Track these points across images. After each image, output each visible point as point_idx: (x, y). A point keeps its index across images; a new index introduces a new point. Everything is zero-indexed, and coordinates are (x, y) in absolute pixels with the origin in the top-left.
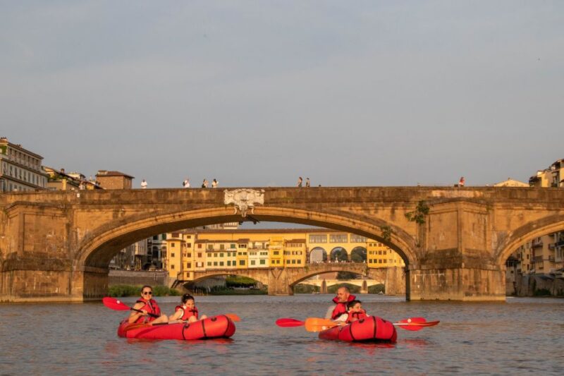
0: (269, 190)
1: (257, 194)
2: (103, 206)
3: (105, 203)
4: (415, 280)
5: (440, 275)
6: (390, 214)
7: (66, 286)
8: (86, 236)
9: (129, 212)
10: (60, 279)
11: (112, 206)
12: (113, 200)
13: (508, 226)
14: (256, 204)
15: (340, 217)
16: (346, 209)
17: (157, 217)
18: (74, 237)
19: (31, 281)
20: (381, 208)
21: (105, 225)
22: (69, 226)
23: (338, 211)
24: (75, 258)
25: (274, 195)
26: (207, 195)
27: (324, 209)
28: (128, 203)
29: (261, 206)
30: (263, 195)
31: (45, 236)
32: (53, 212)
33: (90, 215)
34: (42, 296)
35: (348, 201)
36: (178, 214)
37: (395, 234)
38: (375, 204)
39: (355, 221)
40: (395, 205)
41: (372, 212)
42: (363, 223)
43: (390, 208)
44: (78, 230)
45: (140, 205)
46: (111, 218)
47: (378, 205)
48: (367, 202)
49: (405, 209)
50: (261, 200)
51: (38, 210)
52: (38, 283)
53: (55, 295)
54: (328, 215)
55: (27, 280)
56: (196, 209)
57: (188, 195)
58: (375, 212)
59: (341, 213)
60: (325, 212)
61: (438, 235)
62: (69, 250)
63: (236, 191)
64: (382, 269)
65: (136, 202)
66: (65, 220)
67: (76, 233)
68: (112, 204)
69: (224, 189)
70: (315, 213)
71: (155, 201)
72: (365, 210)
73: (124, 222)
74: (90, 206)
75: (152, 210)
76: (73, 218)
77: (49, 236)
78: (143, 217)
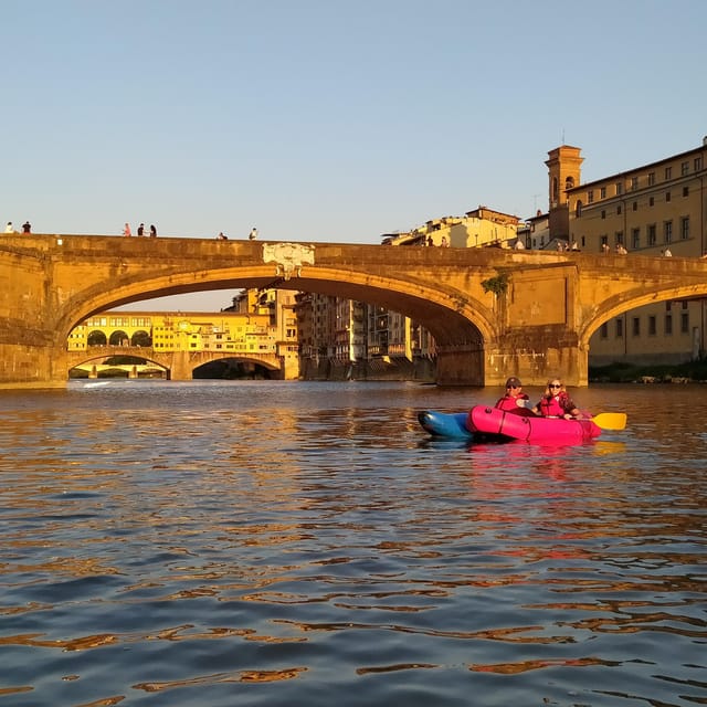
0: (320, 246)
1: (304, 250)
2: (95, 258)
3: (99, 254)
4: (492, 362)
5: (535, 355)
6: (463, 282)
7: (47, 368)
8: (71, 299)
9: (133, 268)
10: (41, 356)
11: (109, 259)
12: (111, 251)
13: (593, 298)
14: (305, 264)
15: (408, 284)
16: (413, 274)
17: (173, 276)
18: (54, 300)
19: (10, 359)
20: (454, 273)
21: (98, 284)
22: (47, 284)
23: (404, 275)
24: (56, 329)
25: (327, 253)
26: (239, 250)
27: (388, 273)
28: (130, 255)
29: (311, 266)
30: (312, 252)
31: (21, 296)
32: (31, 263)
33: (77, 270)
34: (22, 381)
35: (416, 264)
36: (201, 273)
37: (471, 305)
38: (448, 268)
39: (424, 289)
40: (470, 271)
41: (443, 279)
42: (434, 291)
43: (465, 274)
44: (60, 291)
45: (148, 259)
46: (107, 275)
47: (451, 271)
48: (438, 265)
49: (481, 276)
50: (310, 258)
51: (15, 260)
52: (17, 363)
53: (36, 379)
54: (392, 280)
55: (7, 357)
56: (226, 267)
57: (214, 249)
58: (447, 279)
59: (408, 279)
60: (389, 277)
61: (529, 308)
62: (47, 318)
63: (278, 246)
64: (168, 353)
65: (144, 255)
66: (42, 275)
67: (57, 294)
68: (108, 255)
69: (263, 242)
70: (376, 277)
71: (170, 255)
72: (435, 275)
73: (126, 281)
74: (77, 258)
75: (164, 267)
76: (52, 273)
77: (26, 296)
78: (154, 275)
